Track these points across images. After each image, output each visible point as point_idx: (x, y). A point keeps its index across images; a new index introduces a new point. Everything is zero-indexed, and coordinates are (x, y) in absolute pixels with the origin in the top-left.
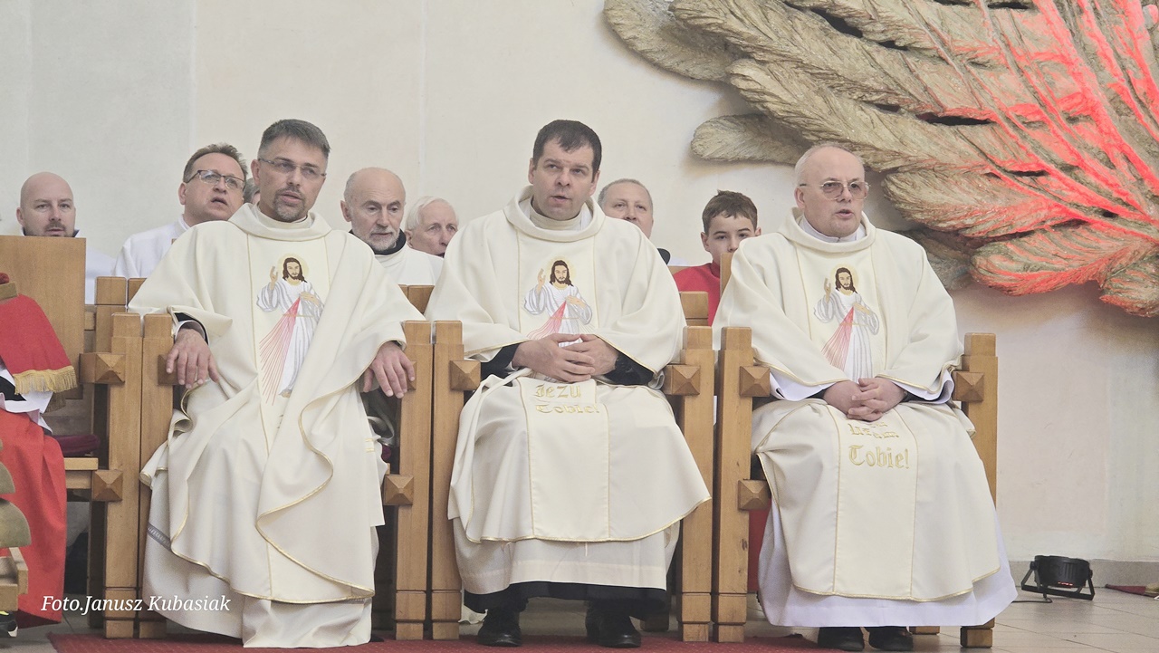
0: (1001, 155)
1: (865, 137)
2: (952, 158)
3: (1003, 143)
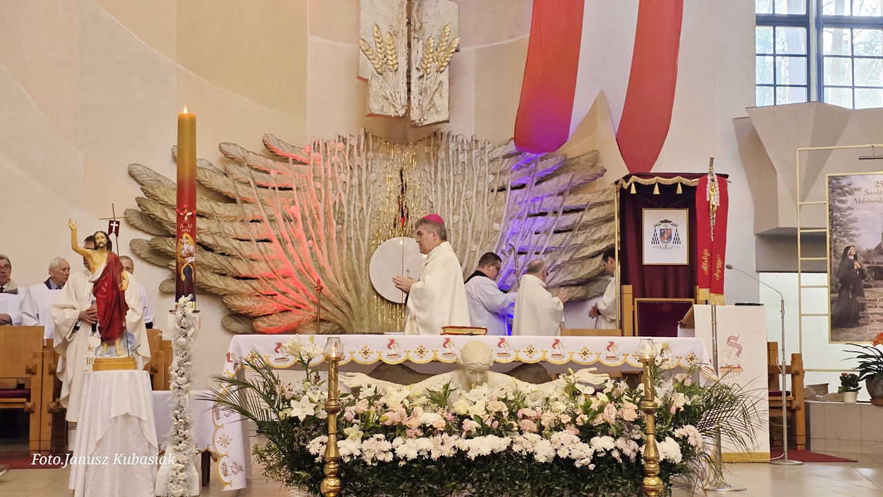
0: (261, 290)
1: (214, 284)
2: (244, 291)
3: (261, 285)
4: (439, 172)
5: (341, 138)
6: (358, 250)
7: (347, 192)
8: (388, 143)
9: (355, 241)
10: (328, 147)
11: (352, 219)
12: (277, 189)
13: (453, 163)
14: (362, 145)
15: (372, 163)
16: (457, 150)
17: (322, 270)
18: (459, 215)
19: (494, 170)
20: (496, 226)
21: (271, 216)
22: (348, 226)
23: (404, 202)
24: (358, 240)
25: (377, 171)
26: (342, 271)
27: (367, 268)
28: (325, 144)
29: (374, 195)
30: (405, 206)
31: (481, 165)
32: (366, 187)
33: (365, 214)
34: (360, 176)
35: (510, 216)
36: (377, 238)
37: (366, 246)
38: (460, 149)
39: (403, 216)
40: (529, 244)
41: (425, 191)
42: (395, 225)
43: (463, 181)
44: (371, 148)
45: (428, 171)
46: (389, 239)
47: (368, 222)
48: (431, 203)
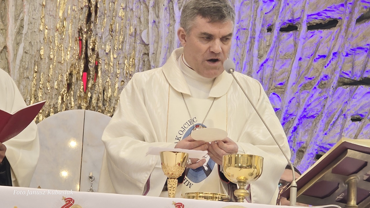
23: (90, 42)
39: (86, 69)
41: (135, 22)
42: (69, 86)
46: (56, 112)
48: (146, 45)
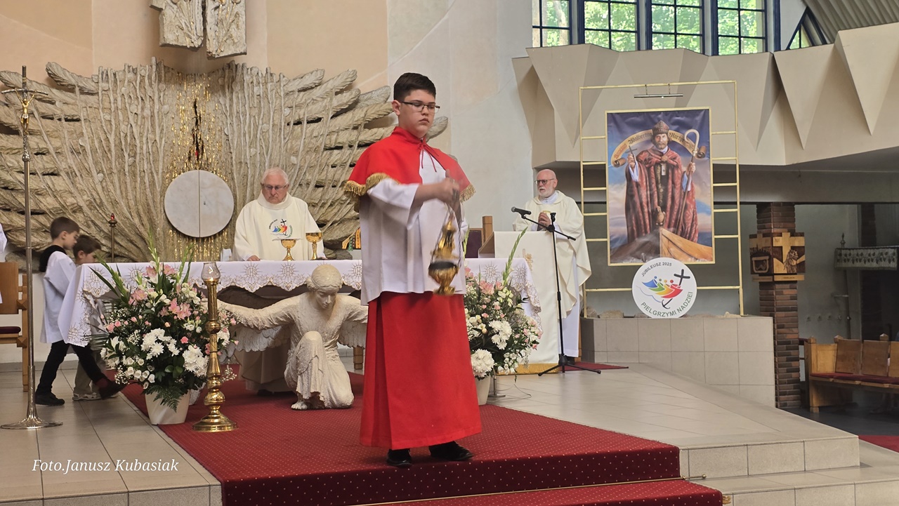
3: (49, 221)
4: (234, 105)
5: (131, 68)
6: (153, 184)
7: (139, 123)
8: (180, 74)
9: (148, 174)
10: (117, 77)
11: (145, 152)
12: (63, 121)
13: (248, 96)
14: (154, 75)
15: (164, 94)
16: (252, 82)
17: (115, 203)
18: (256, 148)
19: (289, 103)
20: (293, 159)
21: (57, 148)
22: (140, 159)
23: (198, 135)
24: (152, 173)
25: (169, 102)
26: (136, 205)
27: (162, 202)
28: (115, 74)
29: (167, 127)
30: (200, 139)
31: (276, 98)
32: (159, 119)
33: (159, 146)
34: (152, 107)
35: (306, 150)
36: (171, 172)
37: (160, 179)
38: (255, 82)
39: (197, 149)
40: (326, 178)
41: (221, 124)
42: (189, 158)
43: (259, 115)
44: (163, 79)
45: (222, 103)
46: (184, 172)
47: (161, 155)
48: (227, 135)
